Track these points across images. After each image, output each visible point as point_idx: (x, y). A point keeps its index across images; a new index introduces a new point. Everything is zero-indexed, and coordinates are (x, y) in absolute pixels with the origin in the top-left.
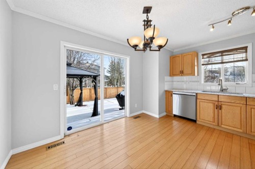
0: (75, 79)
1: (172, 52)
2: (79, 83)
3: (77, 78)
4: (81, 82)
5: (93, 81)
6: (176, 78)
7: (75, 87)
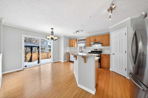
0: (28, 48)
1: (71, 38)
2: (30, 50)
3: (29, 47)
4: (31, 49)
5: (37, 49)
6: (72, 48)
7: (28, 52)
